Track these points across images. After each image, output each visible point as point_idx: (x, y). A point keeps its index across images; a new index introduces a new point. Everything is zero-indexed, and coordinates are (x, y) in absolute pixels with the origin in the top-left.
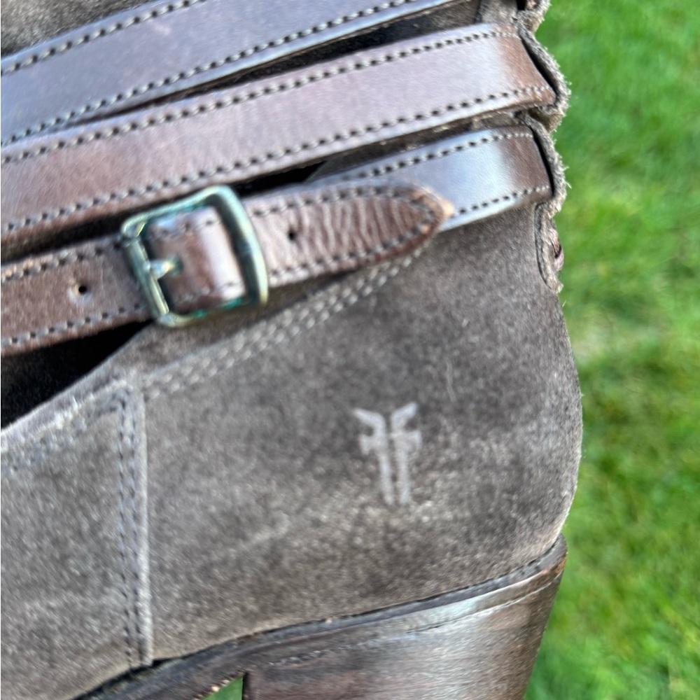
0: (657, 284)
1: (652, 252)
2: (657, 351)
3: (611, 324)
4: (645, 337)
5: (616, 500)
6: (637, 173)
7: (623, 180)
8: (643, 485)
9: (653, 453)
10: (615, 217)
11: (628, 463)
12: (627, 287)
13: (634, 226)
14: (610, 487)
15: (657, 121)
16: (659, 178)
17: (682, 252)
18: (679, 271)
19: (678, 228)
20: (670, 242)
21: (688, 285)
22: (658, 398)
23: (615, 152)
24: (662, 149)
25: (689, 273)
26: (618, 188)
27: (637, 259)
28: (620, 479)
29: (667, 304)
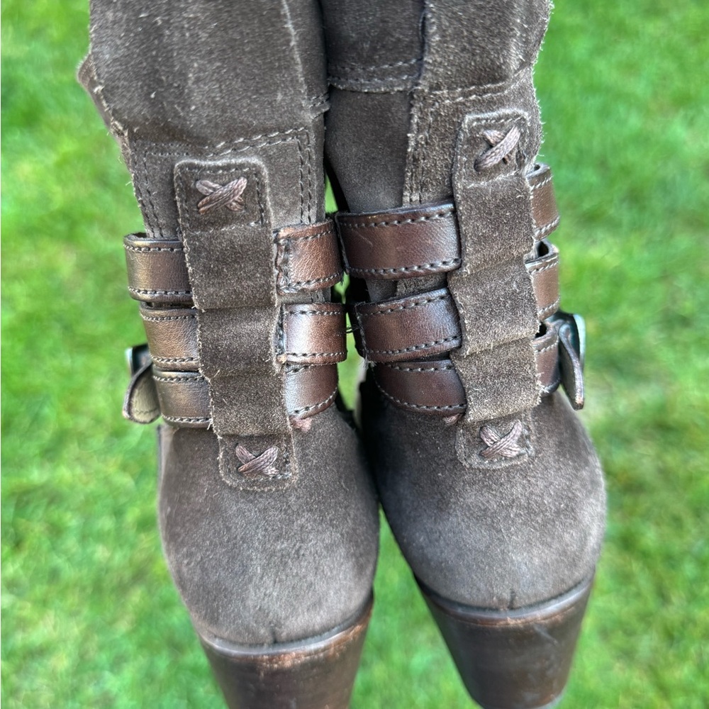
0: (651, 336)
1: (641, 303)
2: (663, 408)
3: (609, 386)
4: (647, 395)
5: (644, 582)
6: (613, 225)
7: (600, 234)
8: (671, 560)
9: (677, 521)
10: (596, 271)
11: (650, 537)
12: (619, 343)
13: (617, 280)
14: (636, 567)
15: (626, 171)
16: (636, 227)
17: (674, 301)
18: (674, 321)
19: (666, 276)
20: (659, 292)
21: (686, 335)
22: (672, 459)
23: (587, 205)
24: (636, 198)
25: (685, 322)
26: (594, 242)
27: (625, 312)
28: (645, 555)
29: (666, 356)
